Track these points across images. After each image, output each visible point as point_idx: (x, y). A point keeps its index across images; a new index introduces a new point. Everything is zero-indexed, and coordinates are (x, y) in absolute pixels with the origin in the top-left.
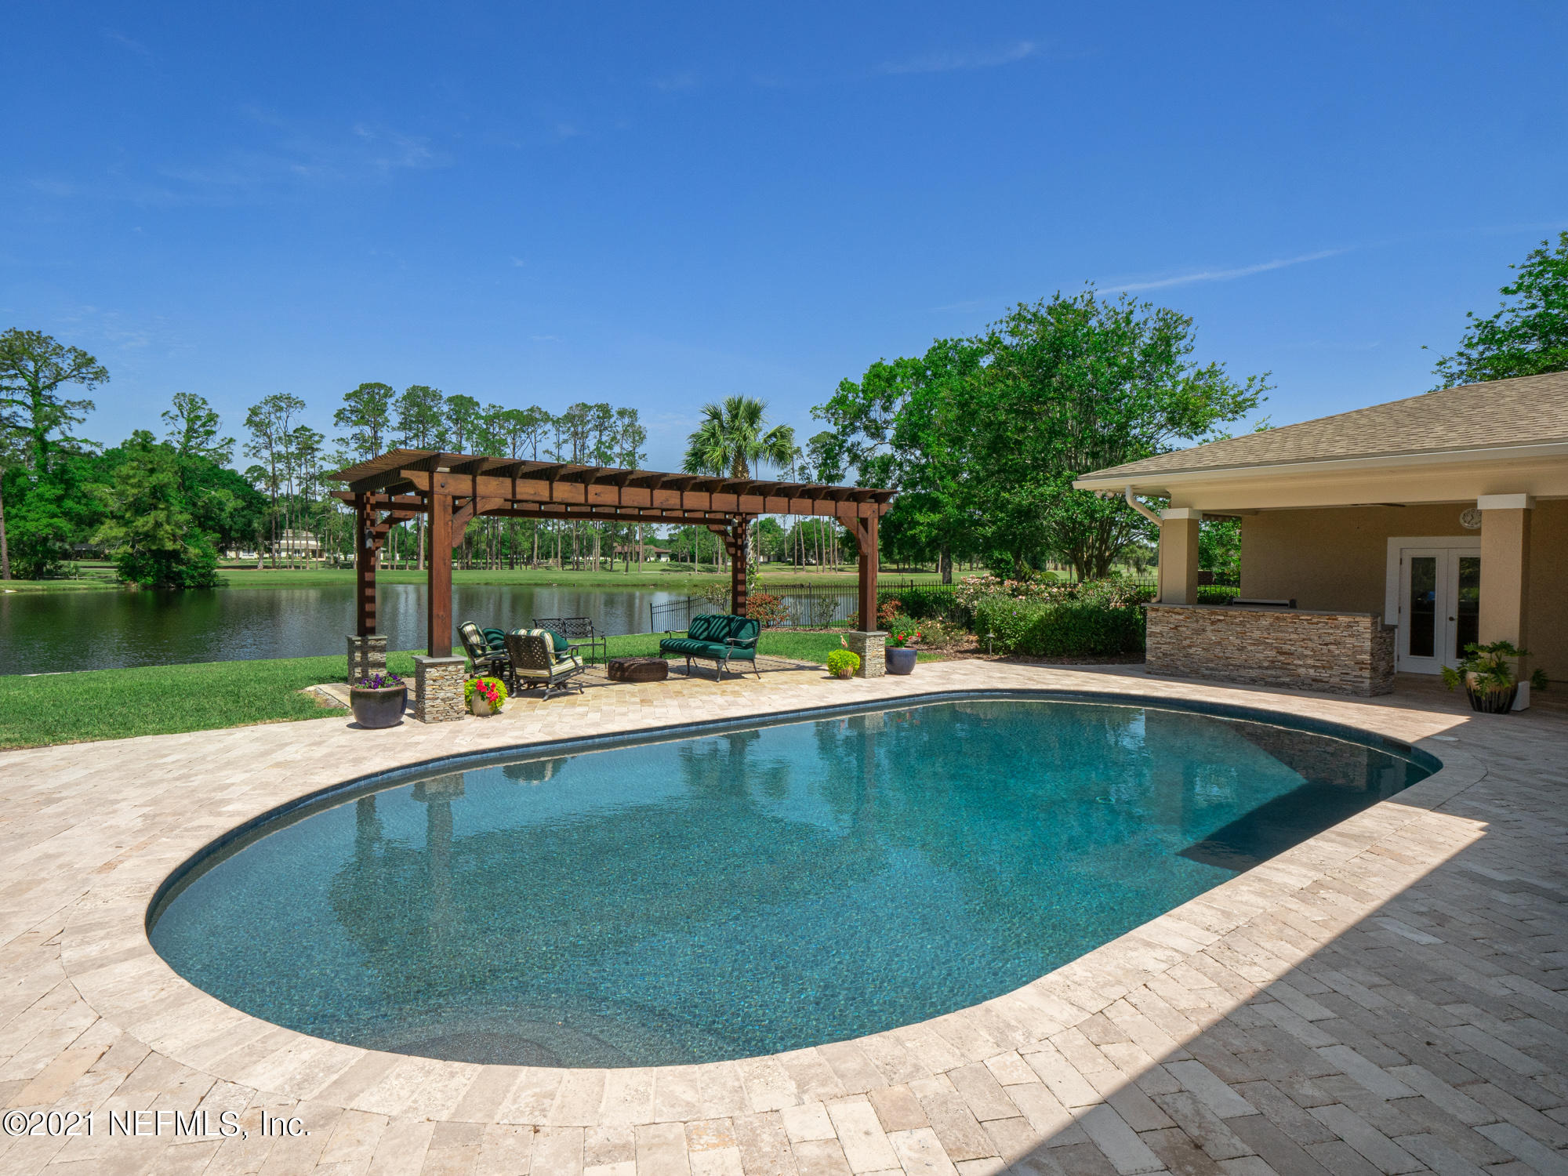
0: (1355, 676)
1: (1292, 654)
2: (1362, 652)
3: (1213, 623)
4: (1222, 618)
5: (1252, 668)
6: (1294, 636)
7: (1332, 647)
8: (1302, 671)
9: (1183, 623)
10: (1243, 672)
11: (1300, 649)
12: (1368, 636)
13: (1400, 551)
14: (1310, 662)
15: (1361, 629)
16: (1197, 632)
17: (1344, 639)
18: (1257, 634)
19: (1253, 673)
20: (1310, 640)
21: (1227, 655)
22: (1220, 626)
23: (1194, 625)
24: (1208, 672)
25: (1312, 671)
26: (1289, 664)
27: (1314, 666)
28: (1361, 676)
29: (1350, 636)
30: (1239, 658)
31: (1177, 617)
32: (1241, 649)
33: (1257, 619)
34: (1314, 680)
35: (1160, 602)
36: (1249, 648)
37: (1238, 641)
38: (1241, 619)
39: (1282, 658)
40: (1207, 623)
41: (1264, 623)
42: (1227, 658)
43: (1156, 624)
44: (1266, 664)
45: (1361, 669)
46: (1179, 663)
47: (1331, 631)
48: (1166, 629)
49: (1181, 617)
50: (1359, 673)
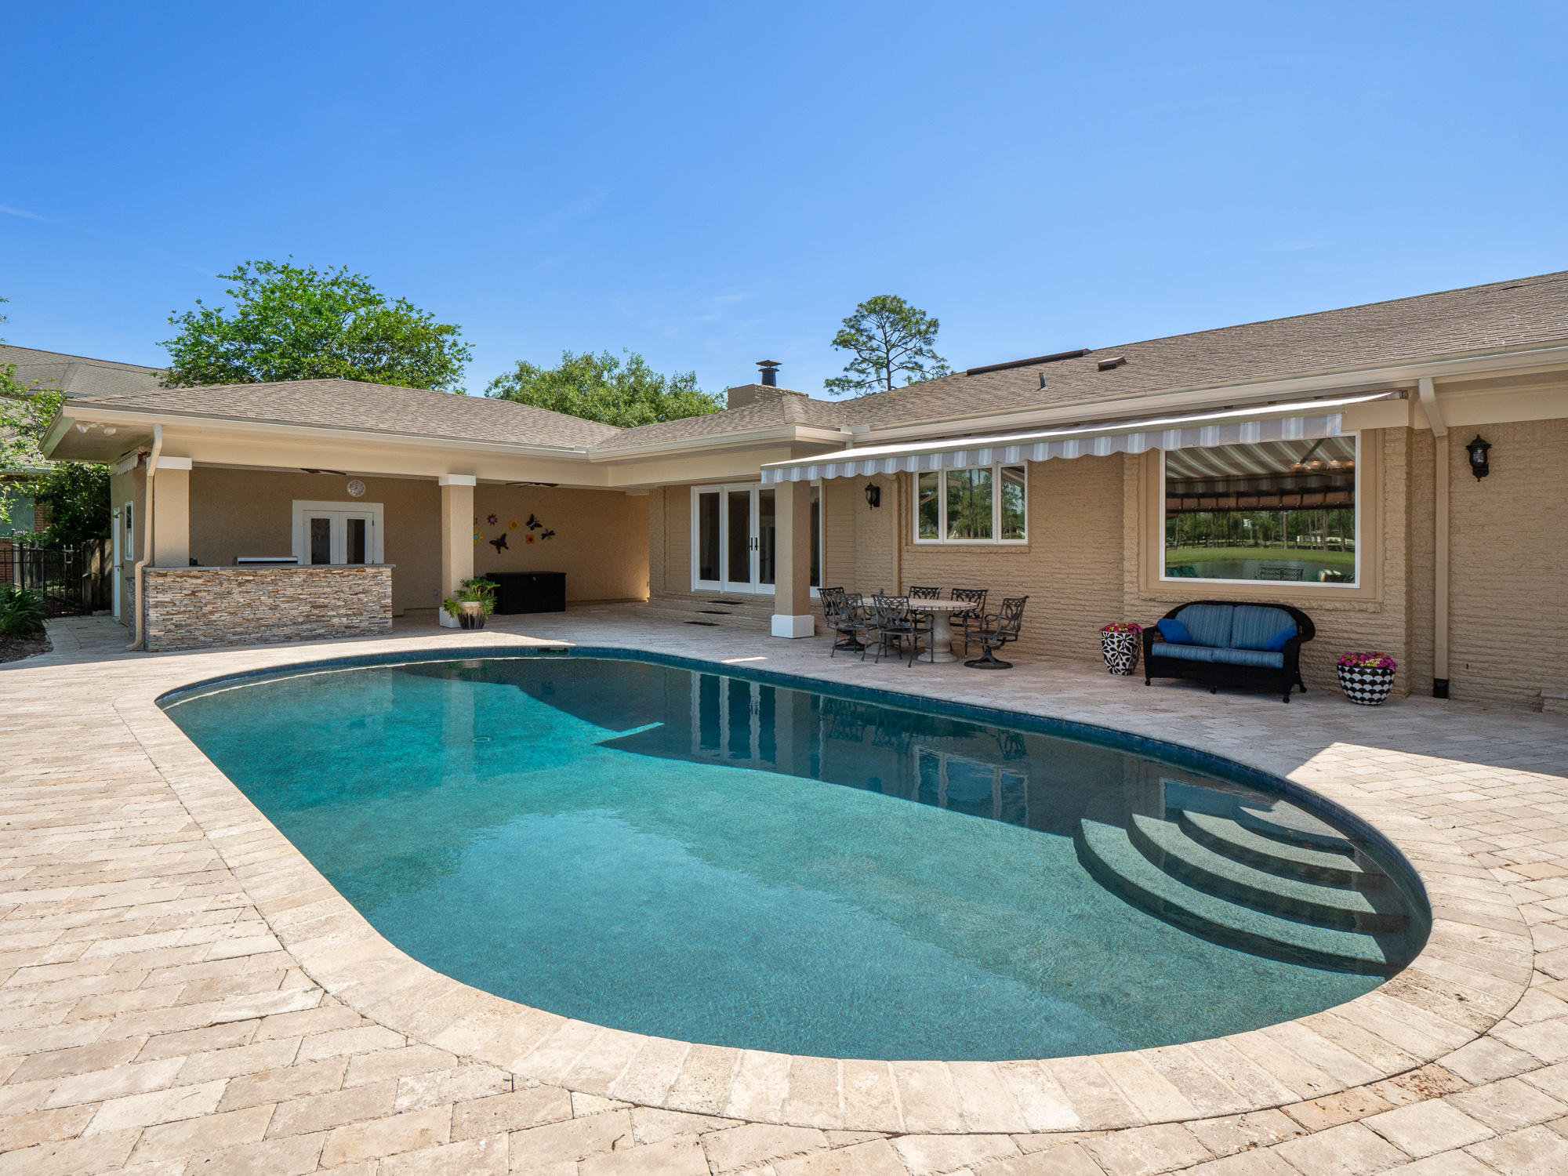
0: (381, 618)
1: (326, 607)
2: (386, 597)
3: (240, 584)
4: (251, 578)
5: (286, 626)
6: (327, 590)
7: (361, 596)
8: (336, 621)
9: (202, 588)
10: (276, 631)
11: (333, 601)
12: (390, 583)
13: (303, 513)
14: (343, 611)
15: (384, 578)
16: (222, 596)
17: (370, 587)
18: (290, 591)
19: (287, 631)
20: (342, 591)
21: (258, 616)
22: (249, 586)
23: (218, 589)
24: (236, 638)
25: (344, 620)
26: (323, 616)
27: (347, 615)
28: (385, 618)
29: (375, 585)
30: (272, 617)
31: (194, 581)
32: (274, 608)
33: (290, 576)
34: (347, 627)
35: (152, 564)
36: (283, 606)
37: (271, 601)
38: (273, 577)
39: (316, 612)
40: (234, 585)
41: (297, 579)
42: (258, 619)
43: (164, 591)
44: (300, 620)
45: (385, 612)
47: (360, 582)
48: (179, 596)
49: (200, 581)
50: (383, 615)
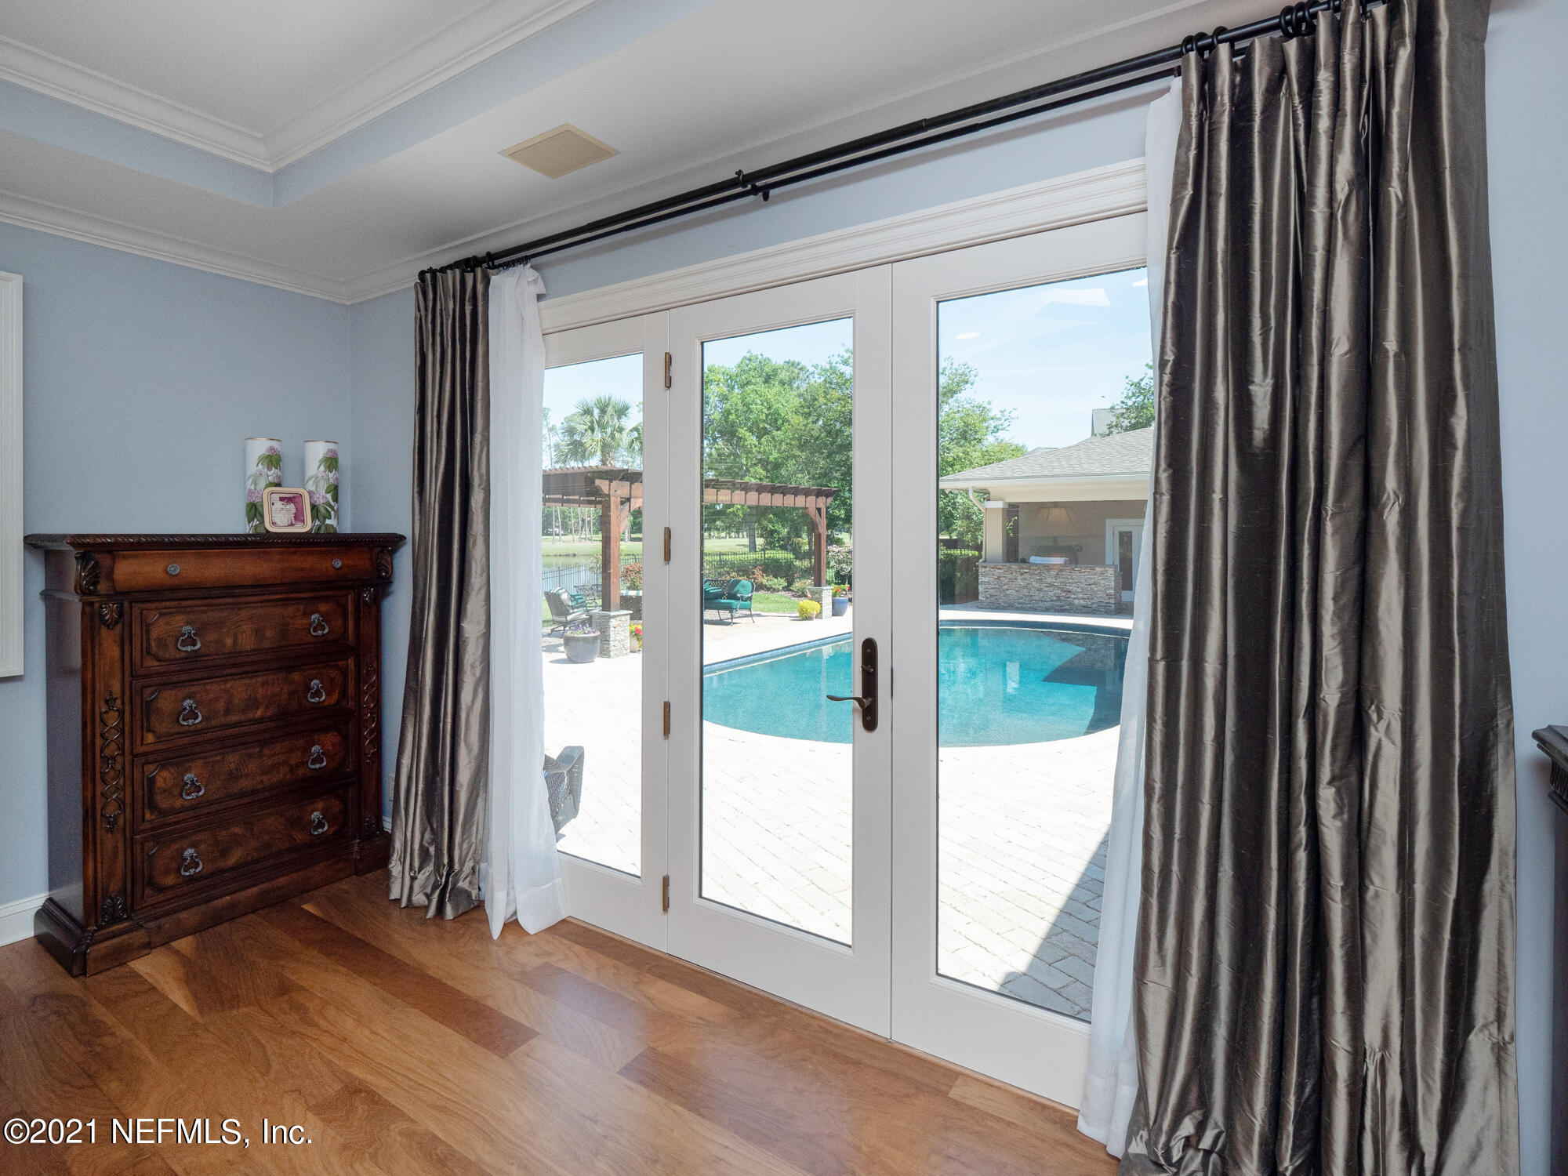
1: (1070, 592)
2: (1110, 589)
3: (1022, 574)
6: (1071, 581)
7: (1093, 586)
8: (1076, 601)
9: (1003, 575)
11: (1075, 589)
12: (1113, 579)
13: (1113, 527)
14: (1081, 596)
15: (1109, 575)
16: (1011, 580)
17: (1099, 581)
18: (1049, 580)
19: (1048, 604)
20: (1080, 582)
21: (1031, 594)
22: (1026, 576)
23: (1010, 576)
24: (1019, 606)
25: (1082, 601)
27: (1083, 598)
28: (1109, 603)
29: (1102, 579)
30: (1037, 596)
31: (999, 571)
32: (1040, 590)
34: (1083, 607)
35: (985, 561)
36: (1045, 589)
37: (1038, 585)
39: (1064, 594)
40: (1018, 575)
43: (985, 576)
44: (1055, 598)
45: (1110, 598)
46: (1001, 601)
47: (1093, 577)
48: (992, 579)
49: (1001, 571)
50: (1108, 601)
